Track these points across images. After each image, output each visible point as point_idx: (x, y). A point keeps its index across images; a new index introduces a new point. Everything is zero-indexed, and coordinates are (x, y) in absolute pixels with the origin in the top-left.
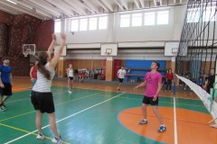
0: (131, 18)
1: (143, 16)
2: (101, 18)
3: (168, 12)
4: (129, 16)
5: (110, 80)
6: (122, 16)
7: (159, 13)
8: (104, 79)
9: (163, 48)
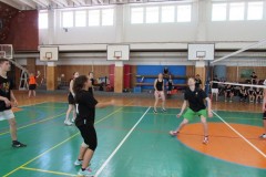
0: (145, 12)
1: (160, 11)
2: (104, 11)
3: (190, 6)
4: (142, 9)
5: (121, 91)
6: (133, 10)
7: (180, 7)
8: (112, 89)
9: (186, 51)
